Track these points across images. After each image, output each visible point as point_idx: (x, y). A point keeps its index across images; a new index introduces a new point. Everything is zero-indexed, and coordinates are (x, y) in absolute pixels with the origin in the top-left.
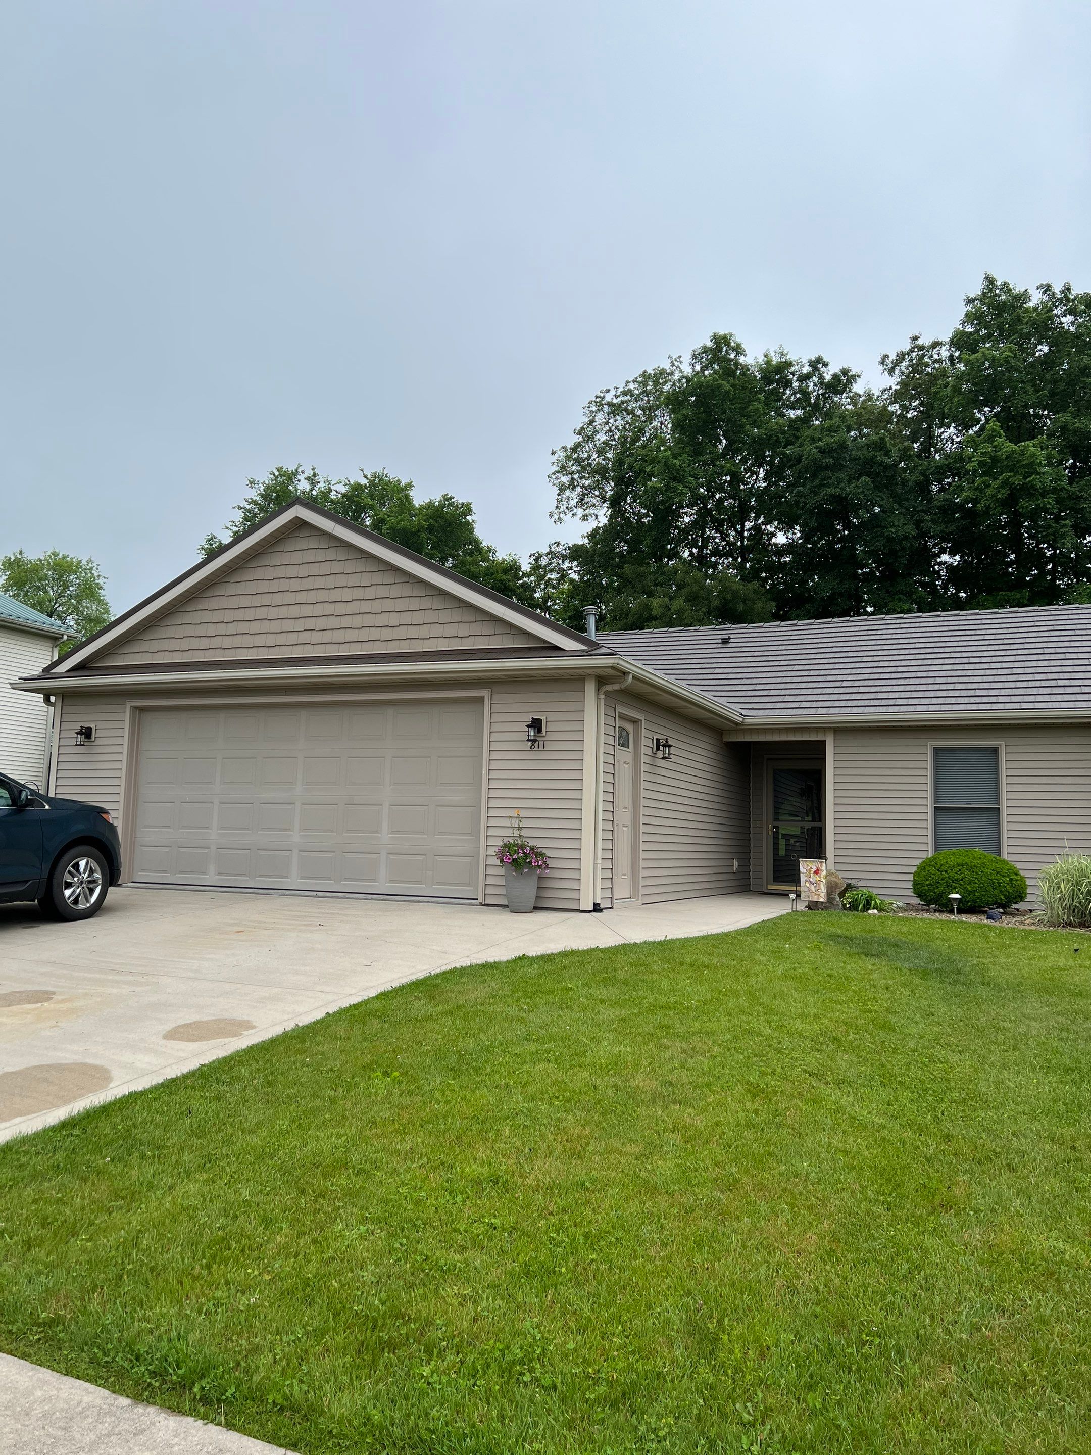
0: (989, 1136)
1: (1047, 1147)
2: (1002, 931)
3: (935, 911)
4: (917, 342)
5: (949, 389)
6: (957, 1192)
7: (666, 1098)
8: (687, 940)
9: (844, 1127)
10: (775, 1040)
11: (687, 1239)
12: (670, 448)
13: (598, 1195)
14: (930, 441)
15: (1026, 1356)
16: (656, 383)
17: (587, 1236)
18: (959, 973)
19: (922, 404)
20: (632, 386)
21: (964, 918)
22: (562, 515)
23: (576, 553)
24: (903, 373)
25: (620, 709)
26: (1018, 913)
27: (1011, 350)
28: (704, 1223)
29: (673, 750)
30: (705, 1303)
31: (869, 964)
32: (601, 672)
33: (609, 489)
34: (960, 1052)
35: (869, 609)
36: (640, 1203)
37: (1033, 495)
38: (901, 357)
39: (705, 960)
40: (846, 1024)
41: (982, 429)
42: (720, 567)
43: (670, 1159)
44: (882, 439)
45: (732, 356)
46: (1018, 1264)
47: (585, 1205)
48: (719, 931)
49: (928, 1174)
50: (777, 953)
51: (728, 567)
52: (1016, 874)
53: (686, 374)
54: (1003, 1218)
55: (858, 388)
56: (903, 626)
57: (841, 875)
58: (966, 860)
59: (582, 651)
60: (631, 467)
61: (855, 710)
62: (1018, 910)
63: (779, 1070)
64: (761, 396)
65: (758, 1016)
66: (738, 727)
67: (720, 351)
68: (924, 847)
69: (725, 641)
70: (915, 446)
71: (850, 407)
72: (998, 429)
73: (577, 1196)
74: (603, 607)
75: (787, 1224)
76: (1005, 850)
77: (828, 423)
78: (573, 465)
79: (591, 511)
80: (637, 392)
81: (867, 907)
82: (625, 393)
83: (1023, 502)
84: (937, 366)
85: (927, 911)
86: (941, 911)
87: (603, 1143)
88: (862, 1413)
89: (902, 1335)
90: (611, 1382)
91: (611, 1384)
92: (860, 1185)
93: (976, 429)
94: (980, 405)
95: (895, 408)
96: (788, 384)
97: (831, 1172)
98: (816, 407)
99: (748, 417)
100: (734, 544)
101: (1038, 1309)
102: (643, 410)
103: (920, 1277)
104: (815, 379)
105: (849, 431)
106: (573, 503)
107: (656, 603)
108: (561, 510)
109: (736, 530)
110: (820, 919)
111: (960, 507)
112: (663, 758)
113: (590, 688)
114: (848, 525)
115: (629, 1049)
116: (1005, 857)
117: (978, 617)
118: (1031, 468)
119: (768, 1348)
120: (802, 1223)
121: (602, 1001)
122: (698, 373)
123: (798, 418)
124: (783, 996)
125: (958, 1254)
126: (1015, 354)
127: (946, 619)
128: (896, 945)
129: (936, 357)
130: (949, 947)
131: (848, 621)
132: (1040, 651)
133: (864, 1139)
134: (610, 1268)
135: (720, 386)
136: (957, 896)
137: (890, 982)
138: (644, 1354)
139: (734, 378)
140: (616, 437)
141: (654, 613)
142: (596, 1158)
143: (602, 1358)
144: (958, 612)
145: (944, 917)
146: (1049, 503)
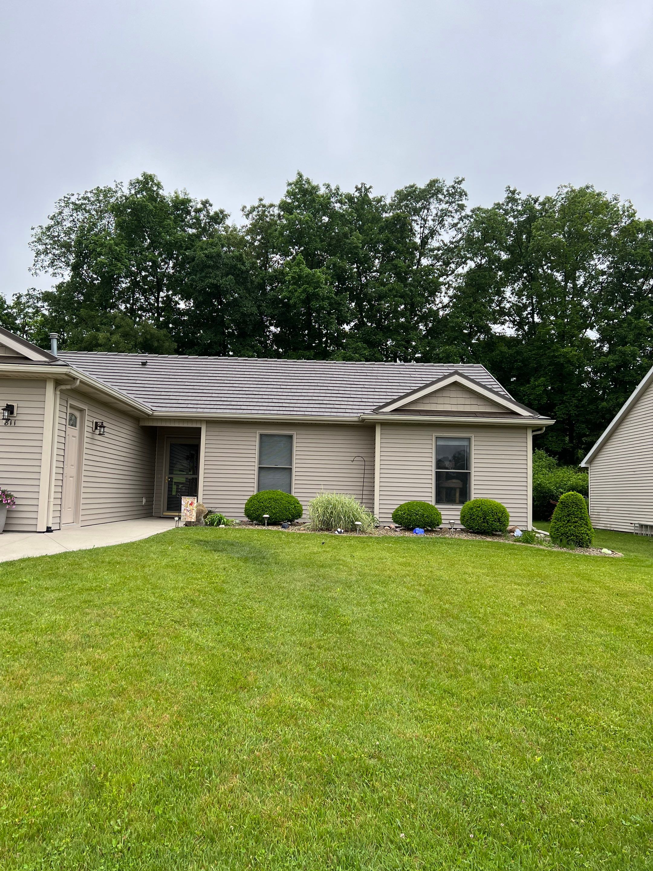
0: (269, 646)
1: (298, 649)
2: (289, 534)
3: (256, 524)
4: (262, 202)
5: (277, 232)
6: (249, 678)
7: (84, 645)
8: (108, 548)
9: (192, 650)
10: (156, 604)
11: (89, 729)
12: (113, 238)
13: (32, 711)
14: (267, 261)
15: (276, 762)
16: (105, 196)
17: (21, 738)
18: (264, 558)
19: (262, 238)
20: (89, 195)
21: (270, 528)
22: (38, 271)
23: (47, 297)
24: (254, 219)
25: (71, 402)
26: (298, 524)
27: (309, 217)
28: (101, 717)
29: (106, 429)
30: (97, 766)
31: (216, 556)
32: (58, 377)
33: (72, 258)
34: (259, 602)
35: (231, 353)
36: (60, 712)
37: (318, 299)
38: (253, 209)
39: (118, 559)
40: (199, 591)
41: (294, 258)
42: (144, 318)
43: (83, 682)
44: (241, 255)
45: (155, 189)
46: (277, 714)
47: (22, 718)
48: (129, 541)
49: (235, 671)
50: (164, 553)
51: (149, 319)
52: (298, 504)
53: (125, 194)
54: (272, 690)
55: (229, 222)
56: (247, 364)
57: (205, 505)
58: (273, 496)
59: (45, 362)
60: (87, 247)
61: (219, 411)
62: (298, 523)
63: (157, 621)
64: (172, 217)
65: (148, 590)
66: (149, 417)
67: (148, 184)
68: (252, 489)
69: (144, 364)
70: (258, 261)
71: (224, 233)
72: (302, 260)
73: (17, 713)
74: (65, 335)
75: (153, 711)
76: (293, 490)
77: (211, 240)
78: (47, 238)
79: (59, 271)
80: (92, 199)
81: (219, 523)
82: (84, 199)
83: (313, 303)
84: (272, 217)
85: (252, 525)
86: (258, 525)
87: (38, 678)
88: (185, 811)
89: (212, 763)
90: (30, 825)
91: (30, 826)
92: (198, 682)
93: (291, 257)
94: (293, 245)
95: (248, 238)
96: (189, 213)
97: (181, 677)
98: (204, 229)
99: (164, 228)
100: (154, 305)
101: (284, 736)
102: (96, 211)
103: (225, 729)
104: (204, 212)
105: (223, 248)
106: (46, 264)
107: (101, 335)
108: (37, 267)
109: (155, 296)
110: (192, 532)
111: (282, 301)
112: (100, 434)
113: (50, 388)
114: (220, 303)
115: (62, 617)
116: (293, 494)
117: (287, 363)
118: (317, 285)
119: (134, 785)
120: (162, 709)
121: (47, 589)
122: (133, 195)
123: (194, 234)
124: (163, 577)
125: (247, 712)
126: (311, 219)
127: (270, 363)
128: (233, 545)
129: (271, 212)
130: (260, 544)
131: (217, 359)
132: (316, 384)
133: (202, 656)
134: (36, 756)
135: (146, 206)
136: (268, 516)
137: (227, 566)
138: (54, 804)
139: (156, 202)
140: (78, 226)
141: (100, 342)
142: (33, 688)
143: (26, 811)
144: (276, 359)
145: (260, 528)
146: (326, 305)
